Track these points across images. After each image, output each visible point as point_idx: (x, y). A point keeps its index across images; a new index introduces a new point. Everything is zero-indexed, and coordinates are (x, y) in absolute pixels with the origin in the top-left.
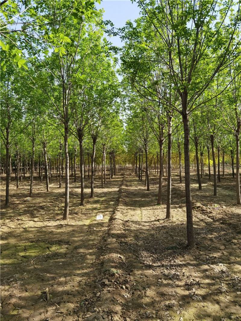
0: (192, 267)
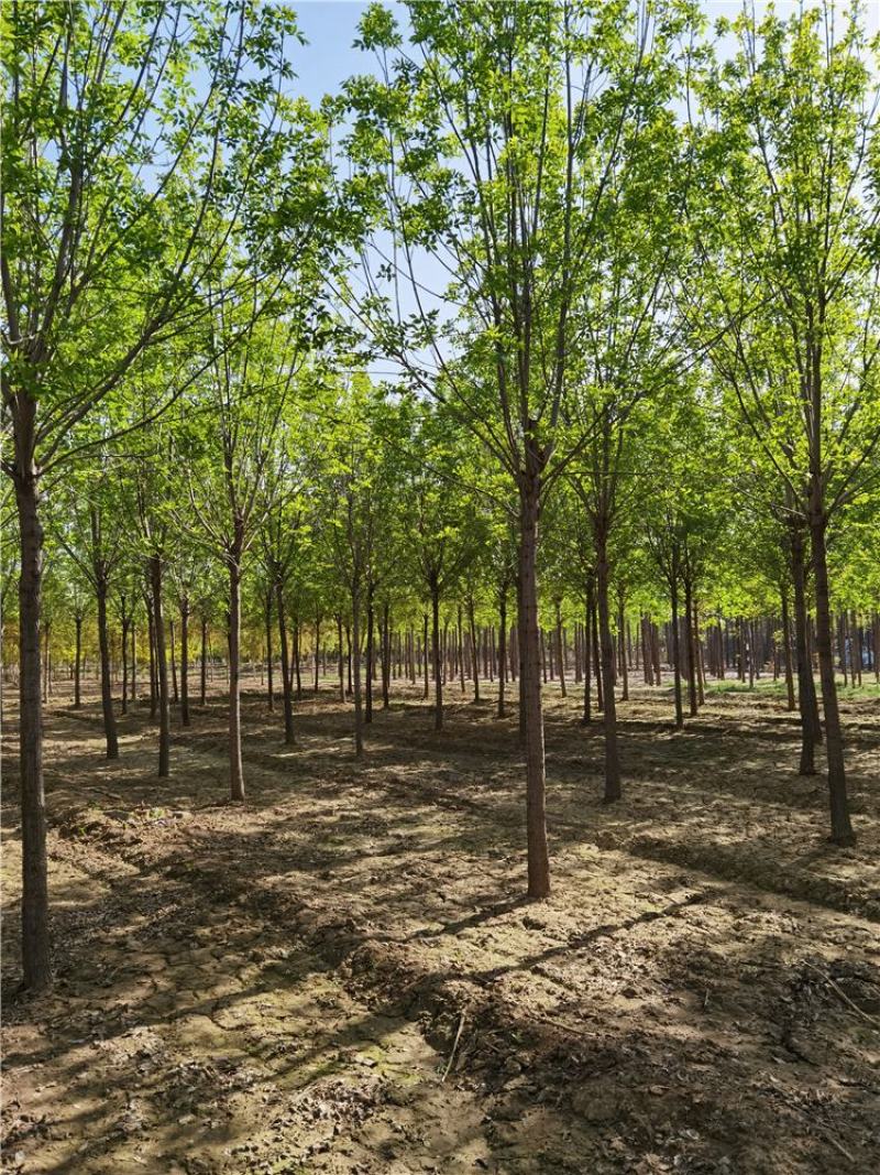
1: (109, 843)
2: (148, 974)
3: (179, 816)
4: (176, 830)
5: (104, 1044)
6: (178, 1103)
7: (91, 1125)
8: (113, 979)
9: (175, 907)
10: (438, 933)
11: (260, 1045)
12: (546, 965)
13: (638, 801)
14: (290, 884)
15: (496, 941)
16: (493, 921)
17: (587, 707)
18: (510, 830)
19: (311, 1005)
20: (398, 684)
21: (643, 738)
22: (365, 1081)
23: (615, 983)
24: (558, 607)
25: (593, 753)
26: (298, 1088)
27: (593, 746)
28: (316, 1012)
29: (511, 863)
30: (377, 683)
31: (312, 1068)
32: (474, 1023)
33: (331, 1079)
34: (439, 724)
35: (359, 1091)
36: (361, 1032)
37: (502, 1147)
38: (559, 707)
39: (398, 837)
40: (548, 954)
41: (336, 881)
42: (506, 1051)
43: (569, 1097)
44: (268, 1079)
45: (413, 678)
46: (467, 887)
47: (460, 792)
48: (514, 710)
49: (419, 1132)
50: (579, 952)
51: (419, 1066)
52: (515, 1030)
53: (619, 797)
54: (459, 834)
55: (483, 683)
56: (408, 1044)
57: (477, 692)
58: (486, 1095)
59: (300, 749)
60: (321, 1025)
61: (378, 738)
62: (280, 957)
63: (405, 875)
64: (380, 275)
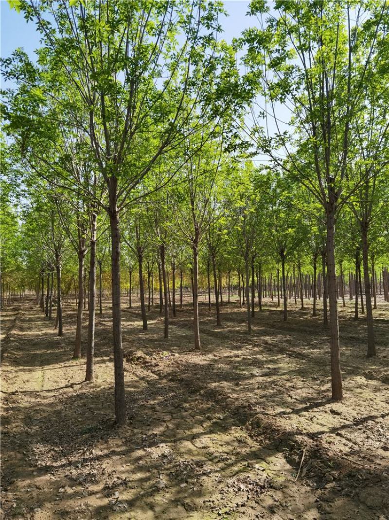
0: (118, 457)
1: (146, 365)
2: (164, 421)
3: (174, 355)
4: (172, 361)
5: (148, 450)
6: (179, 478)
7: (144, 483)
8: (151, 422)
9: (174, 394)
10: (290, 413)
11: (213, 456)
12: (343, 432)
13: (384, 357)
14: (222, 387)
15: (318, 419)
16: (315, 410)
17: (356, 312)
18: (322, 368)
19: (234, 440)
20: (266, 300)
21: (385, 327)
22: (260, 477)
23: (378, 443)
24: (341, 265)
25: (361, 334)
26: (230, 477)
27: (360, 330)
28: (236, 444)
29: (322, 383)
30: (256, 300)
31: (236, 468)
32: (309, 456)
33: (244, 475)
34: (285, 318)
35: (258, 481)
36: (256, 455)
37: (325, 514)
38: (342, 311)
39: (269, 368)
40: (344, 427)
41: (242, 387)
42: (325, 470)
43: (357, 494)
44: (217, 471)
45: (272, 298)
46: (303, 393)
47: (296, 349)
48: (320, 313)
49: (286, 502)
50: (359, 427)
51: (284, 473)
52: (330, 461)
53: (375, 355)
54: (297, 369)
55: (305, 300)
56: (278, 463)
57: (302, 304)
58: (317, 489)
59: (223, 328)
60: (239, 450)
61: (257, 324)
62: (219, 419)
63: (273, 385)
64: (259, 116)
